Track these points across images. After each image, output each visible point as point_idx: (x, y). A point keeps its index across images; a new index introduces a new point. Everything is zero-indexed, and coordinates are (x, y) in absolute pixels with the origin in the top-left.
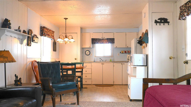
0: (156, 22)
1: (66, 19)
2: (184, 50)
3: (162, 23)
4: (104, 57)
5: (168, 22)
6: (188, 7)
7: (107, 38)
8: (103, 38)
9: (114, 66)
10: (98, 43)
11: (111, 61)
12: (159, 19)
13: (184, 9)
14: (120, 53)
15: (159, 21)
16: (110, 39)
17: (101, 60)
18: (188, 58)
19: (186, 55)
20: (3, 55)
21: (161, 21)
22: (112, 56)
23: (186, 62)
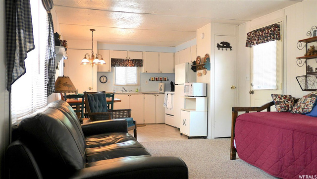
0: (218, 46)
1: (93, 30)
2: (249, 79)
3: (225, 47)
4: (127, 85)
5: (231, 47)
6: (259, 35)
7: (133, 59)
8: (128, 58)
9: (144, 99)
10: (119, 65)
11: (137, 92)
12: (221, 43)
13: (253, 37)
14: (150, 80)
15: (222, 45)
16: (137, 60)
17: (124, 91)
18: (254, 88)
19: (252, 84)
20: (66, 83)
21: (223, 45)
22: (138, 85)
23: (252, 92)
